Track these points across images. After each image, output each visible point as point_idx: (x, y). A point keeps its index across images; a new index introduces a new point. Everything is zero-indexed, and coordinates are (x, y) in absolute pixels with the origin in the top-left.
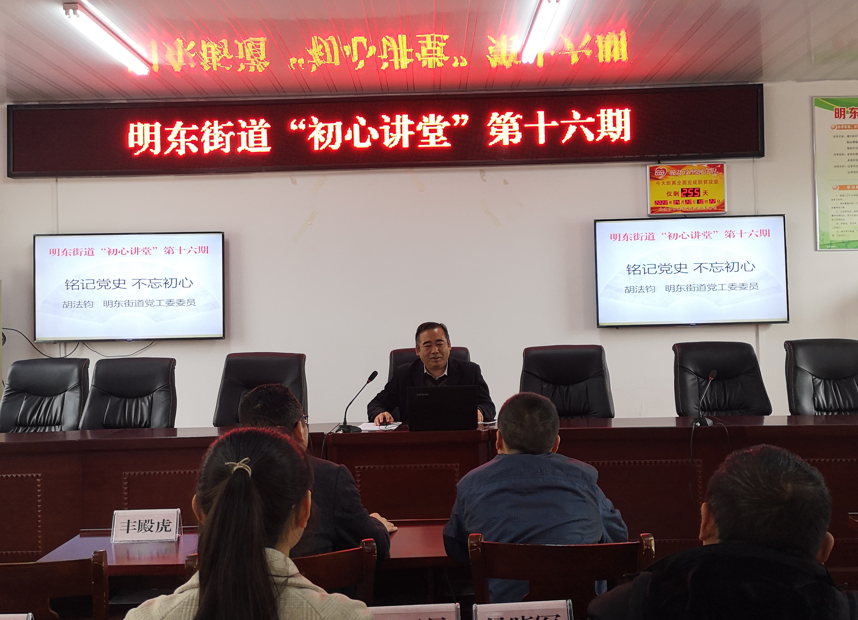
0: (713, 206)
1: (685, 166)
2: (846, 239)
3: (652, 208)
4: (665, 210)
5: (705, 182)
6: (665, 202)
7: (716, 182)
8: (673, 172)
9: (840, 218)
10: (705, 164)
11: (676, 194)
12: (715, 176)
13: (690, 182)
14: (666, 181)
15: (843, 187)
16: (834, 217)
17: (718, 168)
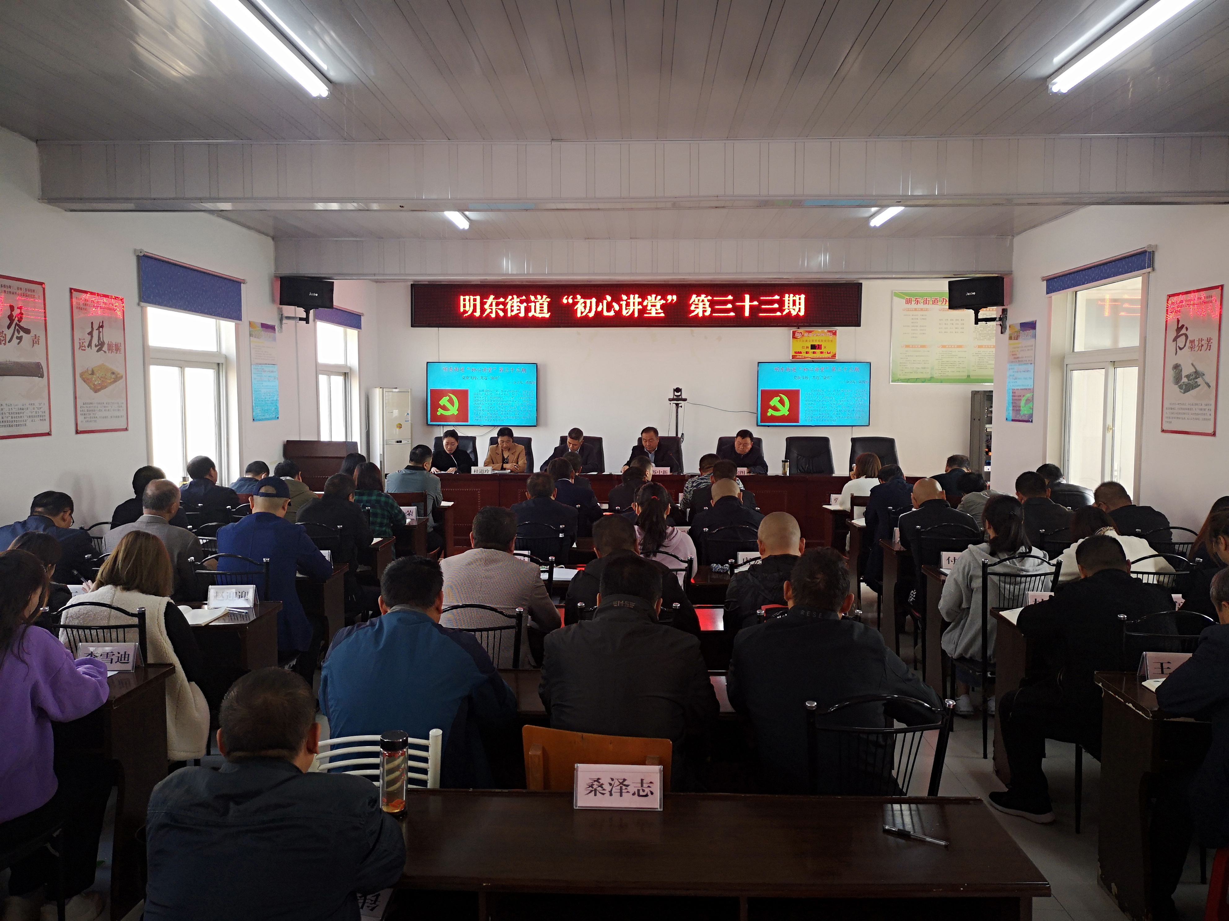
0: (830, 355)
1: (813, 331)
2: (908, 377)
3: (792, 356)
4: (800, 357)
5: (825, 341)
6: (801, 353)
7: (832, 341)
8: (806, 334)
9: (905, 364)
10: (826, 330)
11: (807, 347)
12: (831, 337)
13: (816, 341)
14: (802, 339)
15: (907, 346)
16: (901, 364)
17: (833, 333)
